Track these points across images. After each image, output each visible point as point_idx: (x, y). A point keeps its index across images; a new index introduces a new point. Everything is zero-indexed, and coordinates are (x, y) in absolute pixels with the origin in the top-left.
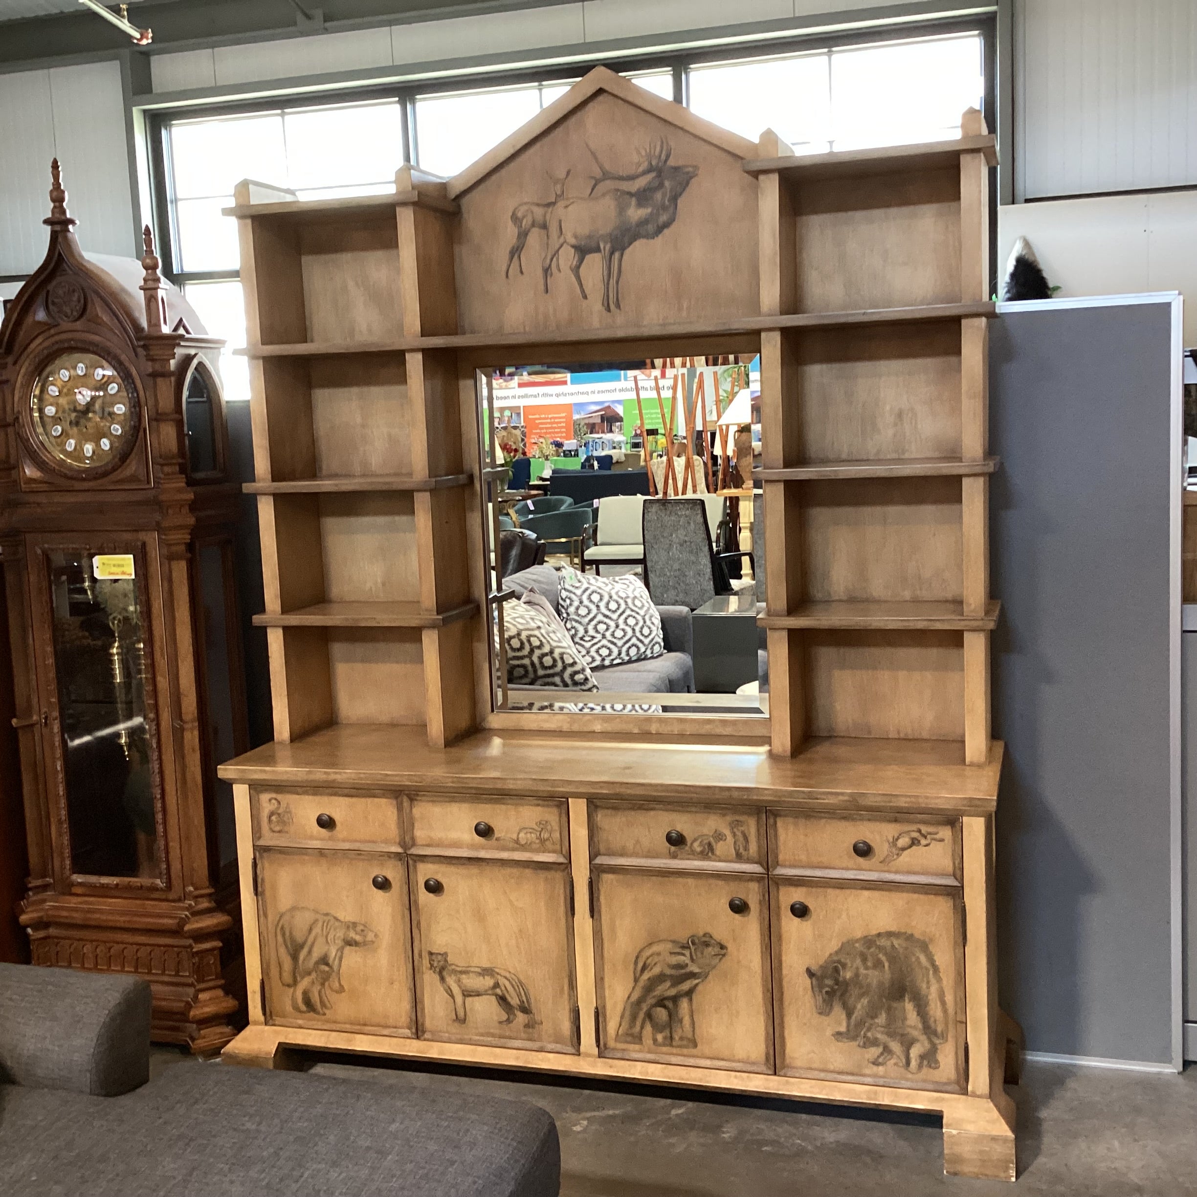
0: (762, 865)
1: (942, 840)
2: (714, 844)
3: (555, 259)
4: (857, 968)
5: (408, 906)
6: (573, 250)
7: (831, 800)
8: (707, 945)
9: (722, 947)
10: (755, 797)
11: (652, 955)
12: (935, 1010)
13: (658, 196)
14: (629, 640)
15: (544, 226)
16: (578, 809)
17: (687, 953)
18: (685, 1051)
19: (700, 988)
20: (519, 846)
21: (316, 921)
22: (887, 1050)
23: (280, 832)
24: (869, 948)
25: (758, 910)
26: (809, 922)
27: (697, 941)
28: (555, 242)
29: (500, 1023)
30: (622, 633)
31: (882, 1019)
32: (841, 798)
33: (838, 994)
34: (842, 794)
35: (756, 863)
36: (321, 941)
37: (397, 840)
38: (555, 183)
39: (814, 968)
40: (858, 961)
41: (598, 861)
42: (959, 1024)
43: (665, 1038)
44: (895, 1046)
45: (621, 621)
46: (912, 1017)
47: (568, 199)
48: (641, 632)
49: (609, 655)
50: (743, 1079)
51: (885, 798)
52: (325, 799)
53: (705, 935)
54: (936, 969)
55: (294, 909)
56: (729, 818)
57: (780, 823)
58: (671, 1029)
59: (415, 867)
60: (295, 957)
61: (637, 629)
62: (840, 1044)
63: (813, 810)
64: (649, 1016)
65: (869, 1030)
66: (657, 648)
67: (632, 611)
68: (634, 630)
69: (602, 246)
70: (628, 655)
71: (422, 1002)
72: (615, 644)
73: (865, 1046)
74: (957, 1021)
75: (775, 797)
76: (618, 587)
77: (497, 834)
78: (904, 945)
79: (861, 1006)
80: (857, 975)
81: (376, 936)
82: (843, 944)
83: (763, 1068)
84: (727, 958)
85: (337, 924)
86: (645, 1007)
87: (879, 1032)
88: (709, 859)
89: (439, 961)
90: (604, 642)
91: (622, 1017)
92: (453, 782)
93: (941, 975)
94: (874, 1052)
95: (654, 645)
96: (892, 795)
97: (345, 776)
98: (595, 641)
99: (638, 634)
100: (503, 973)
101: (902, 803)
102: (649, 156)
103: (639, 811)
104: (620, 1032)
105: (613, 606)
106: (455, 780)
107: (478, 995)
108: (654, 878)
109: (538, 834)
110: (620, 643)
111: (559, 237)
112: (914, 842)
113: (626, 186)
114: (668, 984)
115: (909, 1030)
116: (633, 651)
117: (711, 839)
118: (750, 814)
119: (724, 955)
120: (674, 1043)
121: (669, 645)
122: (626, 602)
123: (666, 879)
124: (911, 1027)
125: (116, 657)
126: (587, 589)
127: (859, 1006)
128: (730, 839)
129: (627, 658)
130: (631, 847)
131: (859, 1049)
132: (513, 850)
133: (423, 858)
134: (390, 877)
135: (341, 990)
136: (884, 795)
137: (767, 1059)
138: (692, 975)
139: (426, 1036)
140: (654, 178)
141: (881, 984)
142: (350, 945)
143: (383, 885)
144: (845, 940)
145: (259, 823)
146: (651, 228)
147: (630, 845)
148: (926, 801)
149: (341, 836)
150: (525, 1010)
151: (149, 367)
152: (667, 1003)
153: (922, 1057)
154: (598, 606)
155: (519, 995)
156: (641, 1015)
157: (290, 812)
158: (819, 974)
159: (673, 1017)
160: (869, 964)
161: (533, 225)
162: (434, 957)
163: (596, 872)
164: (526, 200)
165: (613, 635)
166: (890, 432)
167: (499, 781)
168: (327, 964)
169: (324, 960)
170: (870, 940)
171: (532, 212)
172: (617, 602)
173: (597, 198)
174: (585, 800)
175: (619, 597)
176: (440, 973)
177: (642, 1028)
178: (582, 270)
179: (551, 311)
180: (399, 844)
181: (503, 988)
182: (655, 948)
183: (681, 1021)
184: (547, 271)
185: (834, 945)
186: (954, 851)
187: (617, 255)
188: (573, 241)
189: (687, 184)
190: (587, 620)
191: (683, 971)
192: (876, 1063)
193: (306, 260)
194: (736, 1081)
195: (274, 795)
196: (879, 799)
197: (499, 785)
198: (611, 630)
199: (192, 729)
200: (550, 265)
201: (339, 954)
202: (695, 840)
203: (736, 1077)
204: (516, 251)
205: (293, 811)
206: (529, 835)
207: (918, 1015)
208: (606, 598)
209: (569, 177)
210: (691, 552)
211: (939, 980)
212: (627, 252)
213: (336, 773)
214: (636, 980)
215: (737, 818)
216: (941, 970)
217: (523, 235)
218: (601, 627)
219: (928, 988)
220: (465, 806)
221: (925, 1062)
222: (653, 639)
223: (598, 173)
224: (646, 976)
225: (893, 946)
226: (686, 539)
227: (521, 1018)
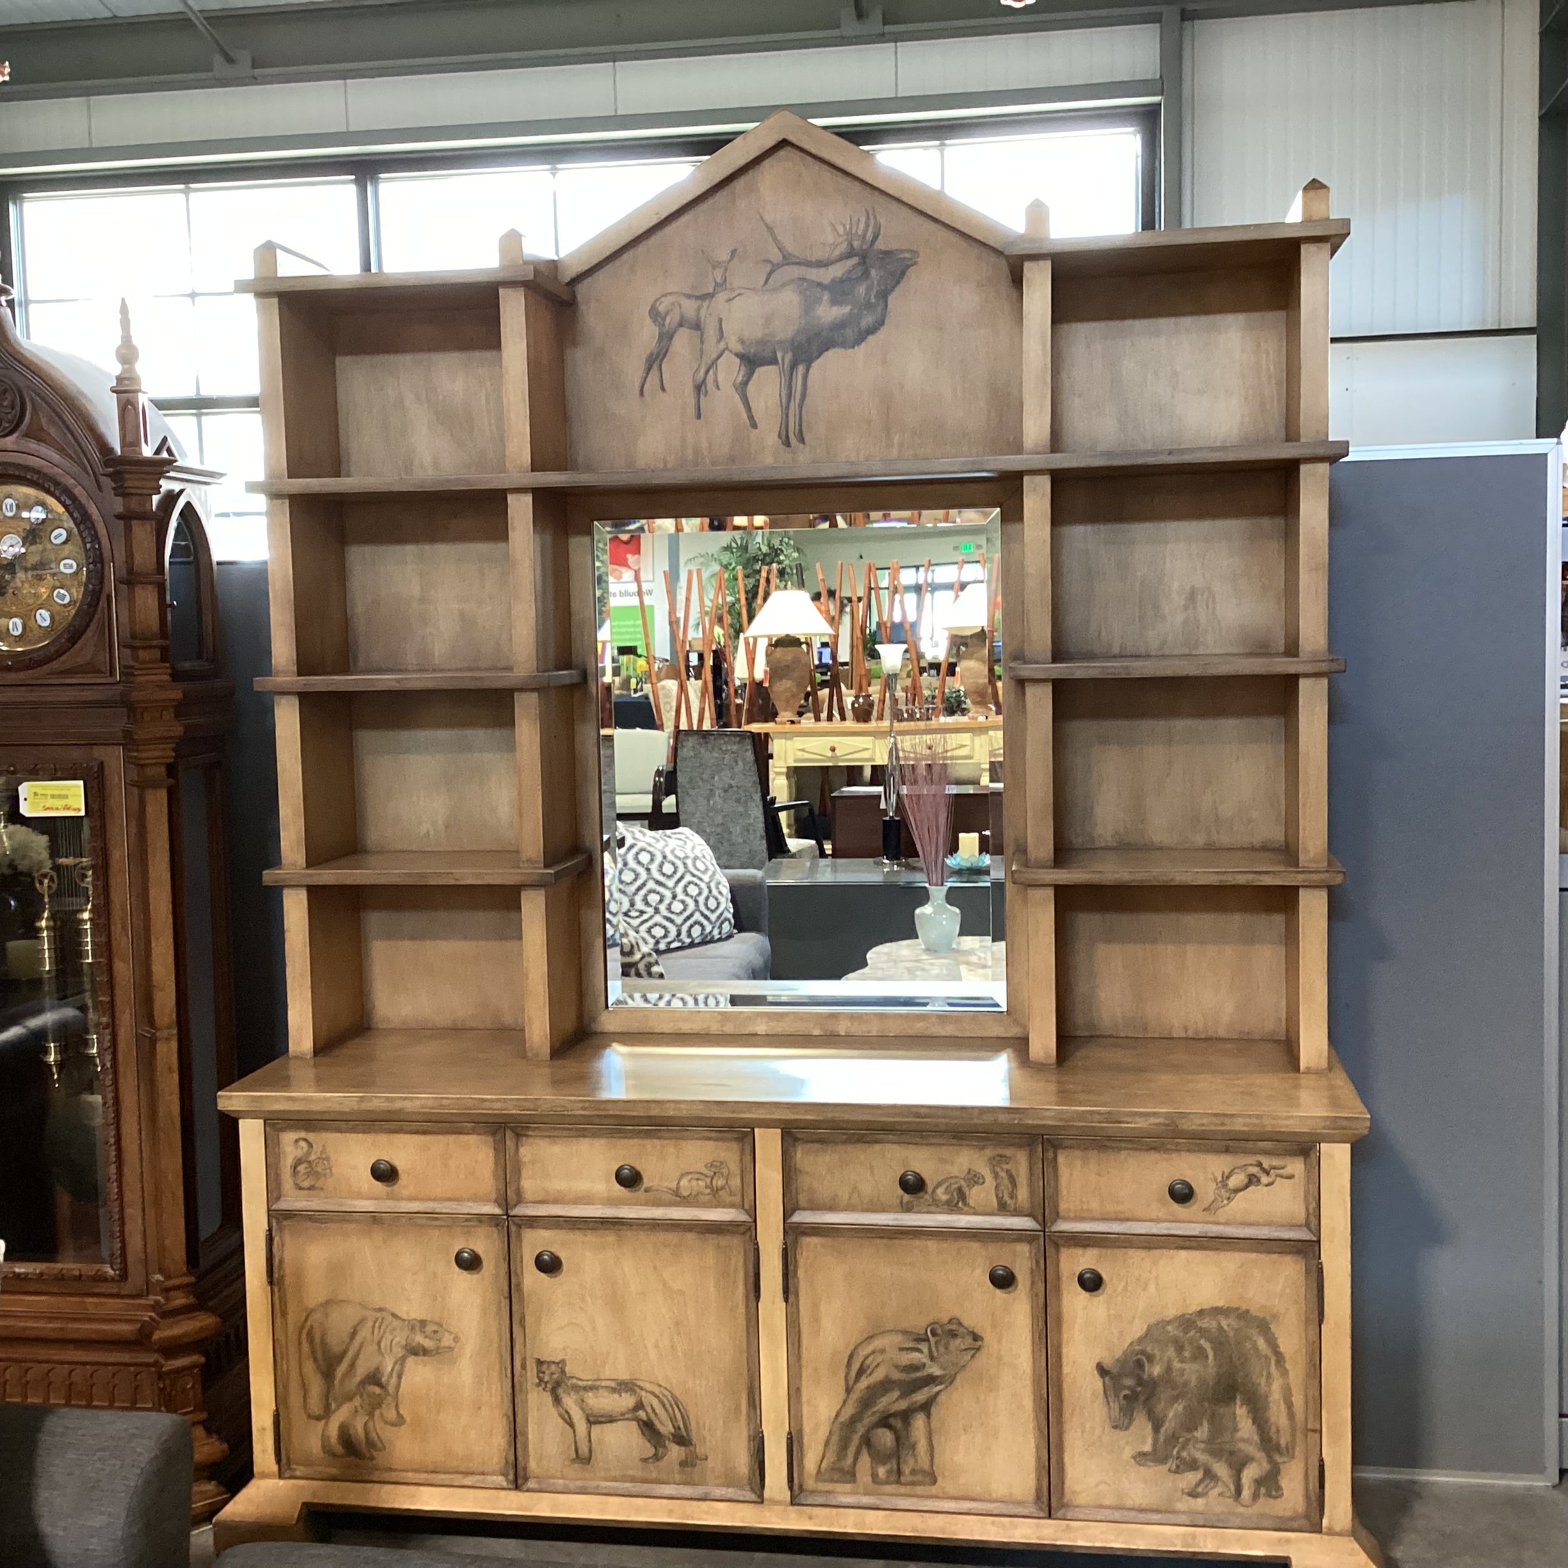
0: (1035, 1218)
1: (1291, 1177)
2: (966, 1190)
3: (711, 372)
4: (1169, 1361)
5: (507, 1295)
6: (738, 361)
7: (1141, 1124)
8: (953, 1335)
9: (976, 1337)
10: (1030, 1122)
11: (873, 1352)
12: (1278, 1416)
13: (861, 290)
14: (691, 915)
15: (697, 326)
16: (768, 1143)
17: (924, 1347)
18: (919, 1490)
19: (942, 1398)
20: (680, 1199)
21: (363, 1320)
22: (1209, 1474)
23: (310, 1188)
24: (1186, 1332)
25: (1028, 1283)
26: (1101, 1298)
27: (939, 1331)
28: (712, 347)
29: (645, 1460)
30: (681, 907)
31: (1203, 1432)
32: (1153, 1120)
33: (1142, 1398)
34: (1155, 1114)
35: (1026, 1216)
36: (371, 1348)
37: (494, 1196)
38: (714, 267)
39: (1108, 1363)
40: (1171, 1352)
41: (798, 1218)
42: (1310, 1434)
43: (889, 1472)
44: (1222, 1470)
45: (679, 889)
46: (1246, 1427)
47: (733, 290)
48: (706, 904)
49: (665, 936)
50: (1003, 1526)
51: (1214, 1119)
52: (383, 1138)
53: (950, 1321)
54: (1280, 1358)
55: (327, 1303)
56: (988, 1152)
57: (1061, 1159)
58: (899, 1458)
59: (519, 1235)
60: (328, 1375)
61: (701, 900)
62: (1142, 1469)
63: (1109, 1138)
64: (867, 1441)
65: (1183, 1448)
66: (726, 927)
67: (694, 875)
68: (696, 902)
69: (779, 355)
70: (689, 935)
71: (525, 1434)
72: (672, 921)
73: (1177, 1471)
74: (1308, 1430)
75: (1060, 1120)
76: (673, 843)
77: (646, 1183)
78: (1236, 1327)
79: (1174, 1413)
80: (1169, 1369)
81: (456, 1339)
82: (1149, 1328)
83: (1031, 1509)
84: (984, 1352)
85: (396, 1323)
86: (861, 1429)
87: (1198, 1450)
88: (960, 1212)
89: (552, 1374)
90: (658, 919)
91: (827, 1444)
92: (583, 1109)
93: (1287, 1366)
94: (1192, 1477)
95: (722, 923)
96: (1225, 1115)
97: (418, 1103)
98: (645, 917)
99: (702, 908)
100: (647, 1386)
101: (1239, 1125)
102: (850, 235)
103: (859, 1146)
104: (824, 1465)
105: (668, 869)
106: (587, 1105)
107: (611, 1421)
108: (878, 1241)
109: (708, 1180)
110: (679, 920)
111: (719, 341)
112: (1252, 1180)
113: (814, 274)
114: (896, 1394)
115: (1241, 1445)
116: (696, 931)
117: (963, 1183)
118: (1020, 1146)
119: (978, 1349)
120: (903, 1479)
121: (741, 924)
122: (685, 864)
123: (896, 1242)
124: (1243, 1440)
125: (45, 934)
126: (632, 847)
127: (1171, 1414)
128: (990, 1181)
129: (688, 941)
130: (846, 1196)
131: (1171, 1476)
132: (670, 1204)
133: (533, 1222)
134: (480, 1251)
135: (400, 1421)
136: (1215, 1115)
137: (1038, 1497)
138: (931, 1380)
139: (531, 1484)
140: (854, 266)
141: (1202, 1381)
142: (416, 1354)
143: (470, 1263)
144: (1153, 1321)
145: (278, 1176)
146: (849, 333)
147: (844, 1196)
148: (1274, 1122)
149: (405, 1193)
150: (682, 1440)
151: (118, 505)
152: (892, 1421)
153: (1259, 1482)
154: (648, 870)
155: (673, 1419)
156: (856, 1440)
157: (328, 1159)
158: (1115, 1371)
159: (902, 1442)
160: (1187, 1354)
161: (681, 325)
162: (544, 1367)
163: (793, 1234)
164: (672, 288)
165: (669, 908)
166: (1179, 619)
167: (653, 1105)
168: (379, 1384)
169: (374, 1378)
170: (1188, 1320)
171: (680, 305)
172: (673, 864)
173: (774, 290)
174: (779, 1131)
175: (676, 857)
176: (554, 1392)
177: (856, 1459)
178: (751, 388)
179: (705, 445)
180: (496, 1201)
181: (649, 1410)
182: (877, 1343)
183: (913, 1447)
184: (699, 388)
185: (1137, 1330)
186: (1307, 1192)
187: (801, 369)
188: (738, 348)
189: (903, 273)
190: (633, 888)
191: (919, 1374)
192: (1193, 1494)
193: (342, 362)
194: (994, 1529)
195: (303, 1134)
196: (1205, 1121)
197: (655, 1112)
198: (667, 901)
199: (168, 1039)
200: (704, 381)
201: (397, 1367)
202: (939, 1185)
203: (993, 1523)
204: (655, 360)
205: (333, 1158)
206: (694, 1183)
207: (1254, 1423)
208: (659, 859)
209: (736, 259)
210: (738, 801)
211: (1285, 1373)
212: (816, 365)
213: (405, 1099)
214: (848, 1390)
215: (1000, 1151)
216: (1287, 1356)
217: (666, 337)
218: (653, 899)
219: (1269, 1385)
220: (600, 1144)
221: (1263, 1490)
222: (721, 914)
223: (776, 256)
224: (864, 1383)
225: (1221, 1328)
226: (732, 782)
227: (675, 1452)
